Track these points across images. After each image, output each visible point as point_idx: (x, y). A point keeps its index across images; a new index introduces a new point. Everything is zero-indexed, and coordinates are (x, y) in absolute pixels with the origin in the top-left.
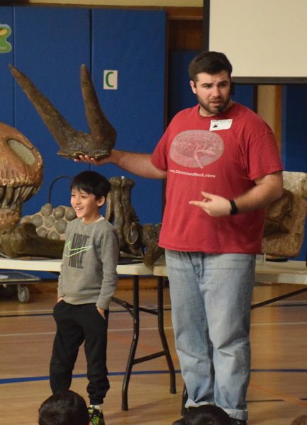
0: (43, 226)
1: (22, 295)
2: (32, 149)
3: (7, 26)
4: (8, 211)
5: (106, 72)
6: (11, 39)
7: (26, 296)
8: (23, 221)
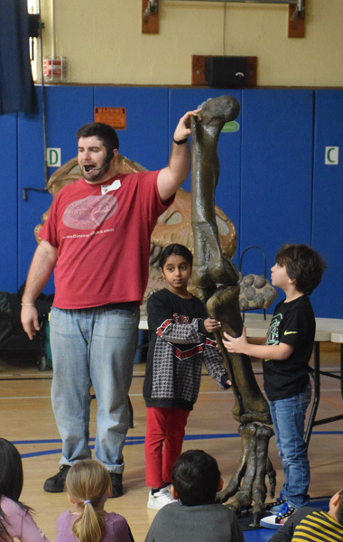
5: (327, 148)
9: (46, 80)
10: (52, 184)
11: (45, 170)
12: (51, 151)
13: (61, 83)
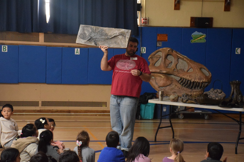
0: (211, 95)
1: (206, 117)
2: (208, 71)
3: (205, 34)
4: (200, 90)
5: (237, 49)
6: (206, 38)
7: (207, 117)
8: (205, 93)
9: (142, 25)
10: (150, 58)
11: (141, 54)
12: (142, 48)
13: (147, 26)
